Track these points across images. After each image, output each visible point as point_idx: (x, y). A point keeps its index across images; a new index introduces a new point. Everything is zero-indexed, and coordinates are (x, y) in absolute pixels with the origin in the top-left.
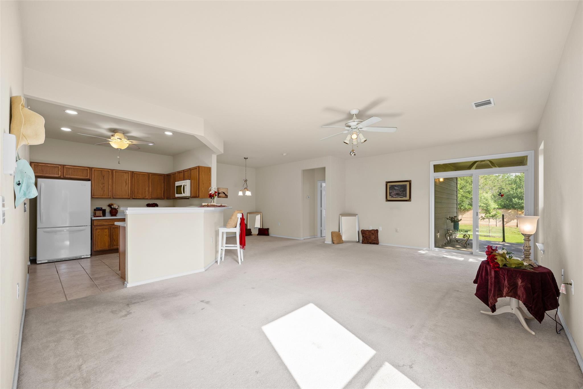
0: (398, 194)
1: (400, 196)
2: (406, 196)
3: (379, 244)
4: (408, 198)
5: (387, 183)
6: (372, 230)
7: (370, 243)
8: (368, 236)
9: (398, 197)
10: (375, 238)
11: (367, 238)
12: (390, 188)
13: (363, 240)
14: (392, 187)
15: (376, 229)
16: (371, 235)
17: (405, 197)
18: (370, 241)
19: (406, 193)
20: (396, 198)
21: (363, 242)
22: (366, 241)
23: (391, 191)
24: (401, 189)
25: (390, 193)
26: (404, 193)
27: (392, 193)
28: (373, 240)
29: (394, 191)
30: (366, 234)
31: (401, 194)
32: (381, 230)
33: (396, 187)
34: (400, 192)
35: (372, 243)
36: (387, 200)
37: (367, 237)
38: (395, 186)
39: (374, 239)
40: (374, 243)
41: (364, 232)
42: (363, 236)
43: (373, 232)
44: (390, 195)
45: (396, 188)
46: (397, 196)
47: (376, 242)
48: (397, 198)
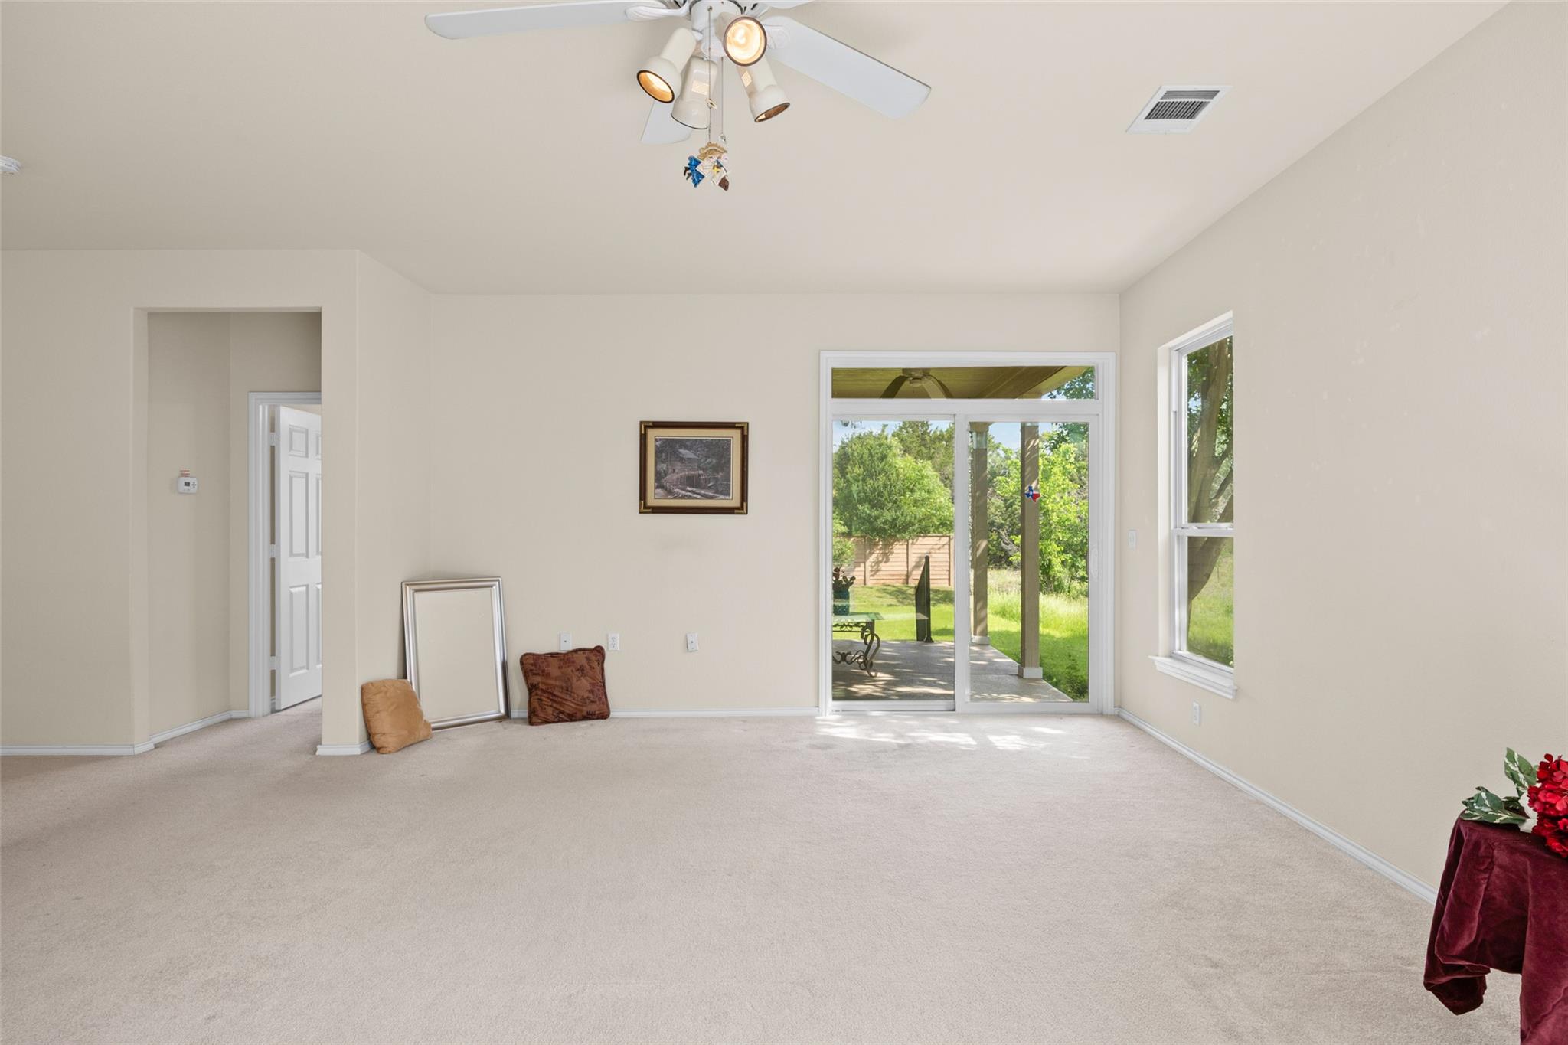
0: (692, 482)
1: (703, 492)
2: (726, 492)
3: (612, 714)
4: (734, 501)
5: (646, 426)
6: (576, 651)
7: (572, 718)
8: (558, 683)
9: (694, 493)
10: (591, 691)
11: (556, 693)
12: (658, 452)
13: (535, 704)
14: (668, 449)
15: (592, 646)
16: (575, 679)
17: (722, 497)
18: (570, 707)
19: (728, 479)
20: (683, 497)
21: (534, 717)
22: (549, 710)
23: (664, 466)
24: (707, 457)
25: (659, 476)
26: (720, 475)
27: (666, 474)
28: (583, 698)
29: (678, 466)
30: (548, 675)
31: (707, 481)
32: (618, 647)
33: (686, 447)
34: (701, 472)
35: (579, 715)
36: (647, 509)
37: (554, 687)
38: (682, 443)
39: (586, 695)
40: (588, 713)
41: (533, 666)
42: (532, 688)
43: (581, 660)
44: (659, 486)
45: (686, 453)
46: (688, 488)
47: (595, 709)
48: (690, 497)
